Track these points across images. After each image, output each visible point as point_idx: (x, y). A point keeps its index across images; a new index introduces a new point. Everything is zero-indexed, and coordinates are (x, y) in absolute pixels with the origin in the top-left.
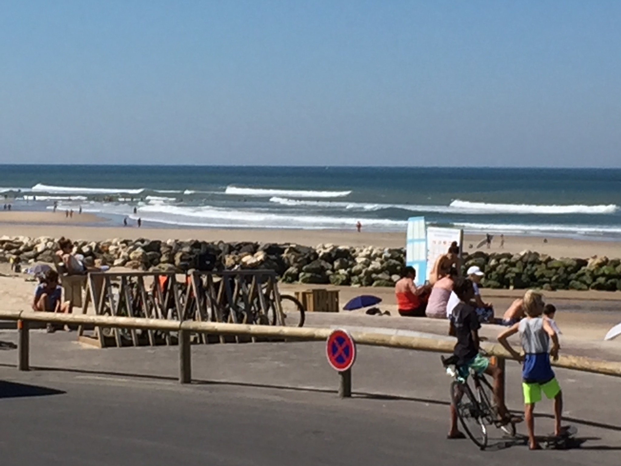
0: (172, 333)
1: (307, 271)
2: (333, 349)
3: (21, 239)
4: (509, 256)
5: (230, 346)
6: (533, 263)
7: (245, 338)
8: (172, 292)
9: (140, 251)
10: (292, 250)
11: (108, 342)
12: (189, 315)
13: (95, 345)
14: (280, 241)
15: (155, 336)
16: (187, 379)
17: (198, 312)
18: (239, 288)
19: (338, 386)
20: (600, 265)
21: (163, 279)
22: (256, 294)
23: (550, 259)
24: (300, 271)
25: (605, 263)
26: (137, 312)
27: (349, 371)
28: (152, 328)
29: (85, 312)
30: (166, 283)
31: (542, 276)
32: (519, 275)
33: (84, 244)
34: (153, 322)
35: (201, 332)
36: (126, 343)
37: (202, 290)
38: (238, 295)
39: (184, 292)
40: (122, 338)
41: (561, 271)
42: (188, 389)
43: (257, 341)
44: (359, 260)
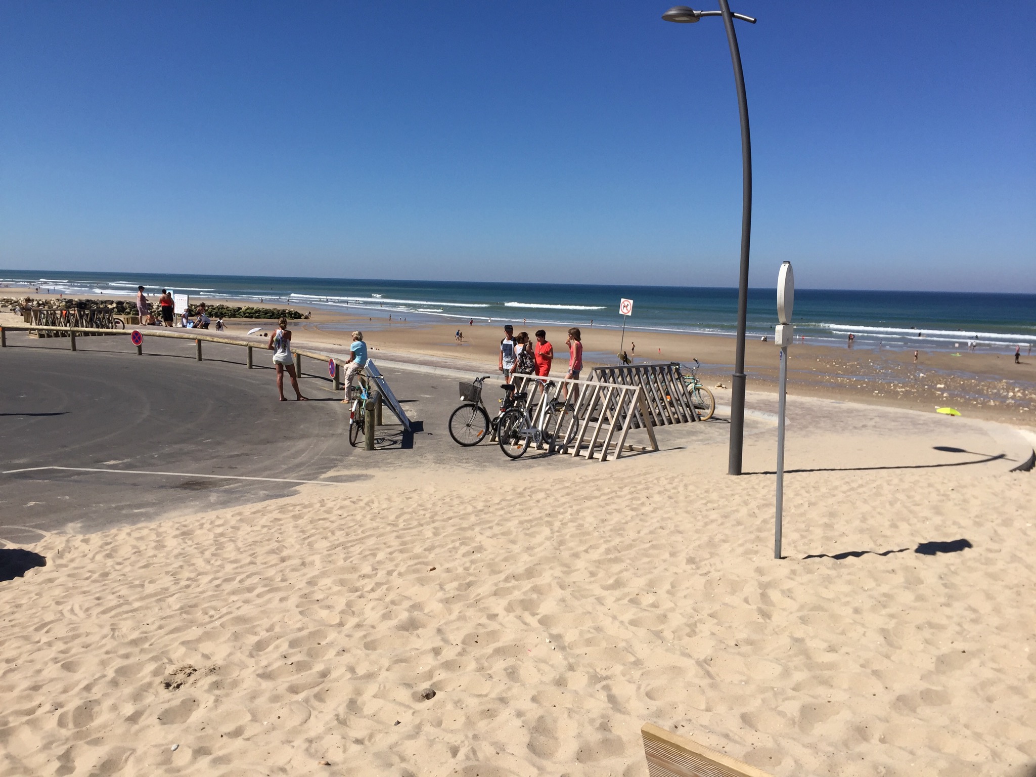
0: (69, 332)
1: (134, 311)
2: (134, 338)
3: (12, 298)
4: (213, 306)
5: (94, 337)
6: (222, 308)
7: (100, 334)
8: (68, 317)
9: (64, 303)
10: (127, 303)
11: (41, 336)
12: (76, 325)
13: (37, 337)
14: (122, 300)
15: (62, 334)
16: (74, 349)
17: (80, 325)
18: (97, 315)
19: (136, 351)
20: (247, 309)
21: (64, 312)
22: (104, 318)
23: (228, 307)
24: (131, 311)
25: (248, 308)
26: (54, 324)
27: (141, 346)
28: (60, 330)
29: (31, 325)
30: (66, 314)
31: (225, 313)
32: (216, 313)
33: (40, 300)
34: (58, 328)
35: (81, 332)
36: (49, 336)
37: (81, 317)
38: (97, 318)
39: (74, 317)
40: (47, 334)
41: (232, 311)
42: (74, 353)
43: (105, 335)
44: (154, 307)
